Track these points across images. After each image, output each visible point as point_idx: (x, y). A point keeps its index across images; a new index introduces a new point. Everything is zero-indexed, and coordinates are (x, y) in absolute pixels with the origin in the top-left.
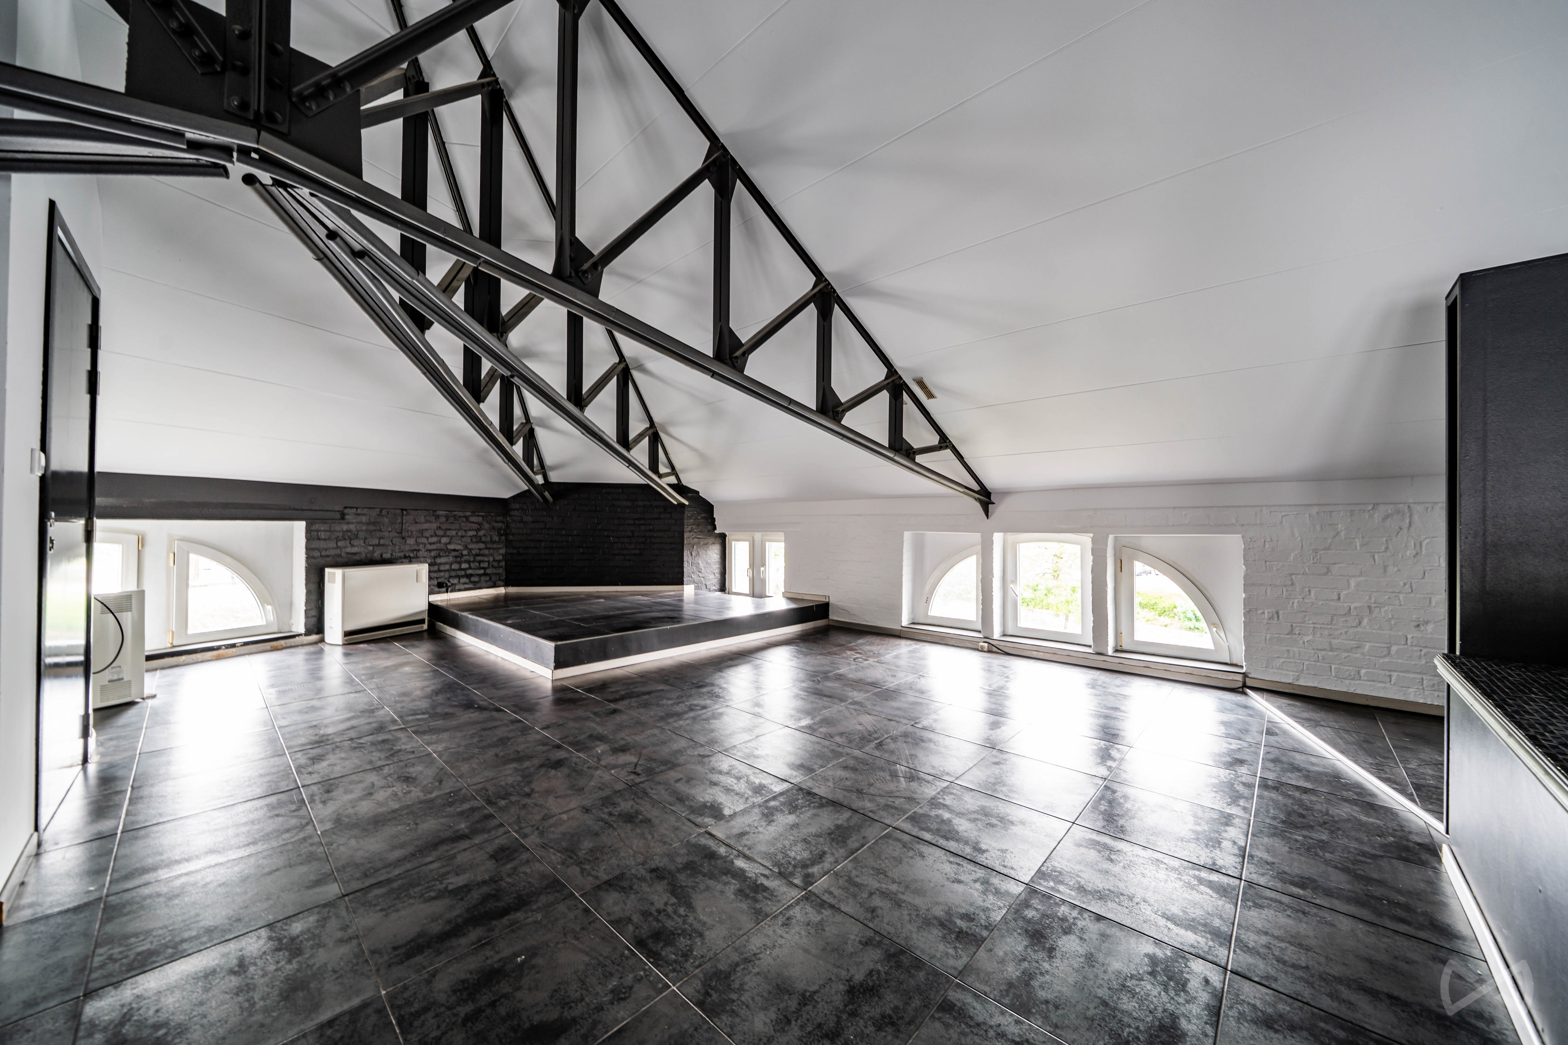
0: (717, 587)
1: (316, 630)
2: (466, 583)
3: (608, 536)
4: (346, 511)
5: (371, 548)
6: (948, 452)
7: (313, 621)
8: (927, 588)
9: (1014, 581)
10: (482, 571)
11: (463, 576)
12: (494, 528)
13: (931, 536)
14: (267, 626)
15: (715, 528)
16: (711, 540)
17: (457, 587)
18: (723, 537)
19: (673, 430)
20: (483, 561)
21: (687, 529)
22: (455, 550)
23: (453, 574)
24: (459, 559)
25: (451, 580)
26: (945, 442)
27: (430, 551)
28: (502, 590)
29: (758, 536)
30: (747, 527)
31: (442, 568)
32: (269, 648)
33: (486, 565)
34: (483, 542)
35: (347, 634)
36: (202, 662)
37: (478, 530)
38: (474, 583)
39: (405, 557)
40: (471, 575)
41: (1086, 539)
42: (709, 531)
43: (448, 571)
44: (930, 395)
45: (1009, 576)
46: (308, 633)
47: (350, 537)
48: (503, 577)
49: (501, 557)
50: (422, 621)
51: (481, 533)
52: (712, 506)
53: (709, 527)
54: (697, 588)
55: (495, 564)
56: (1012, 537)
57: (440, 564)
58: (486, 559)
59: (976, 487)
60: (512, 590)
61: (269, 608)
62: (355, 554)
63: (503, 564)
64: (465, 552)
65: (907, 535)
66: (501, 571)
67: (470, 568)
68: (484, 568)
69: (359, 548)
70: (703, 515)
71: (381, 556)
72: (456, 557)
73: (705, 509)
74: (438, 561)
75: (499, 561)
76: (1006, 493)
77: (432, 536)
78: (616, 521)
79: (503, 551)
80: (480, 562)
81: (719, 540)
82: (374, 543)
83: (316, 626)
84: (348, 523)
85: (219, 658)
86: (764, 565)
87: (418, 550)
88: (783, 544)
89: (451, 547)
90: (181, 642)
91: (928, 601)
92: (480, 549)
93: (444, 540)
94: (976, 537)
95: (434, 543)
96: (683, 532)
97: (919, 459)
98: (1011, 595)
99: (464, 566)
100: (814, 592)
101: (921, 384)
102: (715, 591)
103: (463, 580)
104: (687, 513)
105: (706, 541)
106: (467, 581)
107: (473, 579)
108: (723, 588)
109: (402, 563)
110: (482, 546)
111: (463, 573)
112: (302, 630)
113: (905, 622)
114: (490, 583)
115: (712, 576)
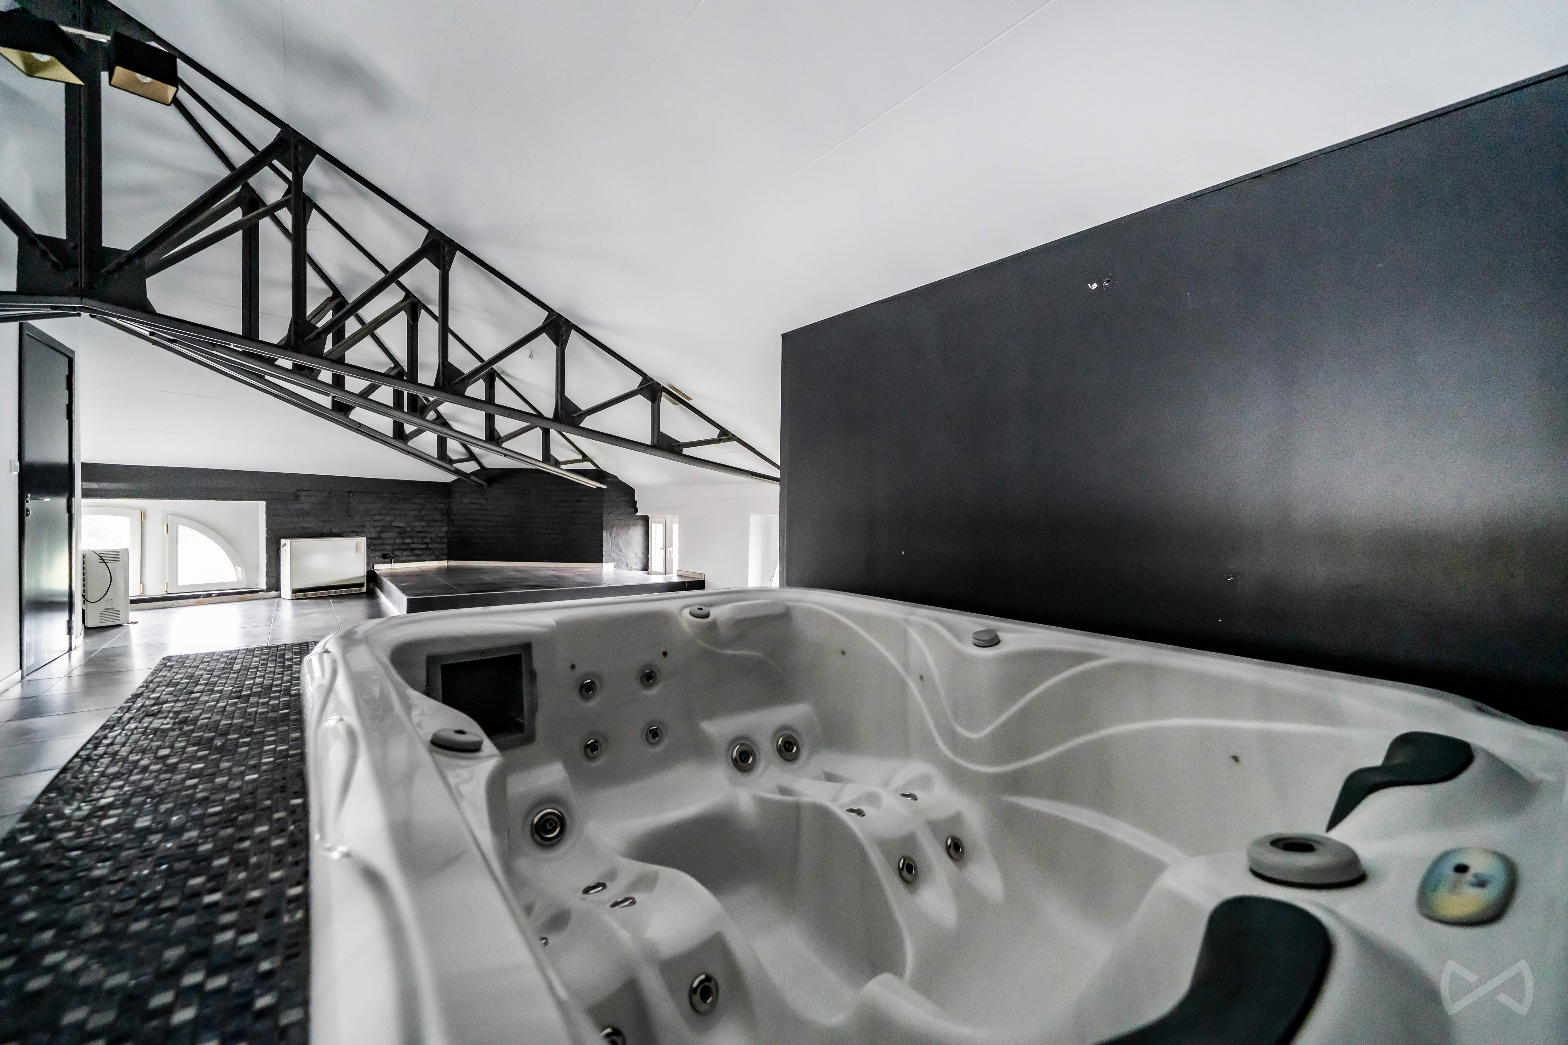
0: (639, 566)
1: (275, 588)
2: (409, 556)
4: (299, 493)
5: (322, 523)
7: (273, 580)
10: (424, 546)
11: (406, 550)
12: (435, 508)
14: (238, 582)
15: (637, 511)
16: (632, 522)
17: (400, 559)
18: (646, 519)
20: (426, 537)
21: (606, 511)
22: (398, 527)
23: (397, 547)
24: (402, 535)
25: (395, 553)
27: (375, 527)
28: (444, 563)
29: (668, 518)
31: (386, 542)
32: (237, 599)
33: (428, 540)
34: (425, 521)
35: (295, 591)
36: (186, 606)
37: (420, 510)
38: (417, 555)
39: (352, 532)
40: (414, 549)
42: (629, 513)
43: (392, 544)
46: (269, 589)
47: (302, 514)
48: (446, 551)
49: (443, 535)
50: (362, 585)
51: (424, 513)
52: (634, 490)
53: (633, 510)
54: (617, 566)
55: (438, 540)
57: (384, 539)
58: (429, 535)
60: (453, 563)
61: (239, 568)
62: (307, 528)
63: (446, 540)
64: (408, 529)
66: (444, 546)
67: (413, 543)
68: (427, 544)
69: (309, 523)
70: (624, 498)
71: (331, 530)
72: (400, 533)
73: (625, 493)
74: (383, 535)
75: (441, 538)
77: (376, 515)
79: (445, 529)
80: (423, 538)
81: (641, 522)
82: (324, 519)
83: (274, 585)
84: (302, 503)
85: (198, 604)
86: (671, 545)
87: (363, 526)
89: (395, 524)
90: (173, 591)
92: (423, 527)
93: (388, 518)
95: (378, 521)
96: (602, 514)
99: (407, 541)
100: (695, 573)
102: (637, 570)
103: (406, 553)
104: (607, 498)
105: (627, 523)
106: (410, 554)
107: (415, 552)
108: (645, 567)
109: (349, 536)
110: (423, 524)
111: (406, 547)
112: (264, 587)
114: (434, 557)
115: (634, 558)
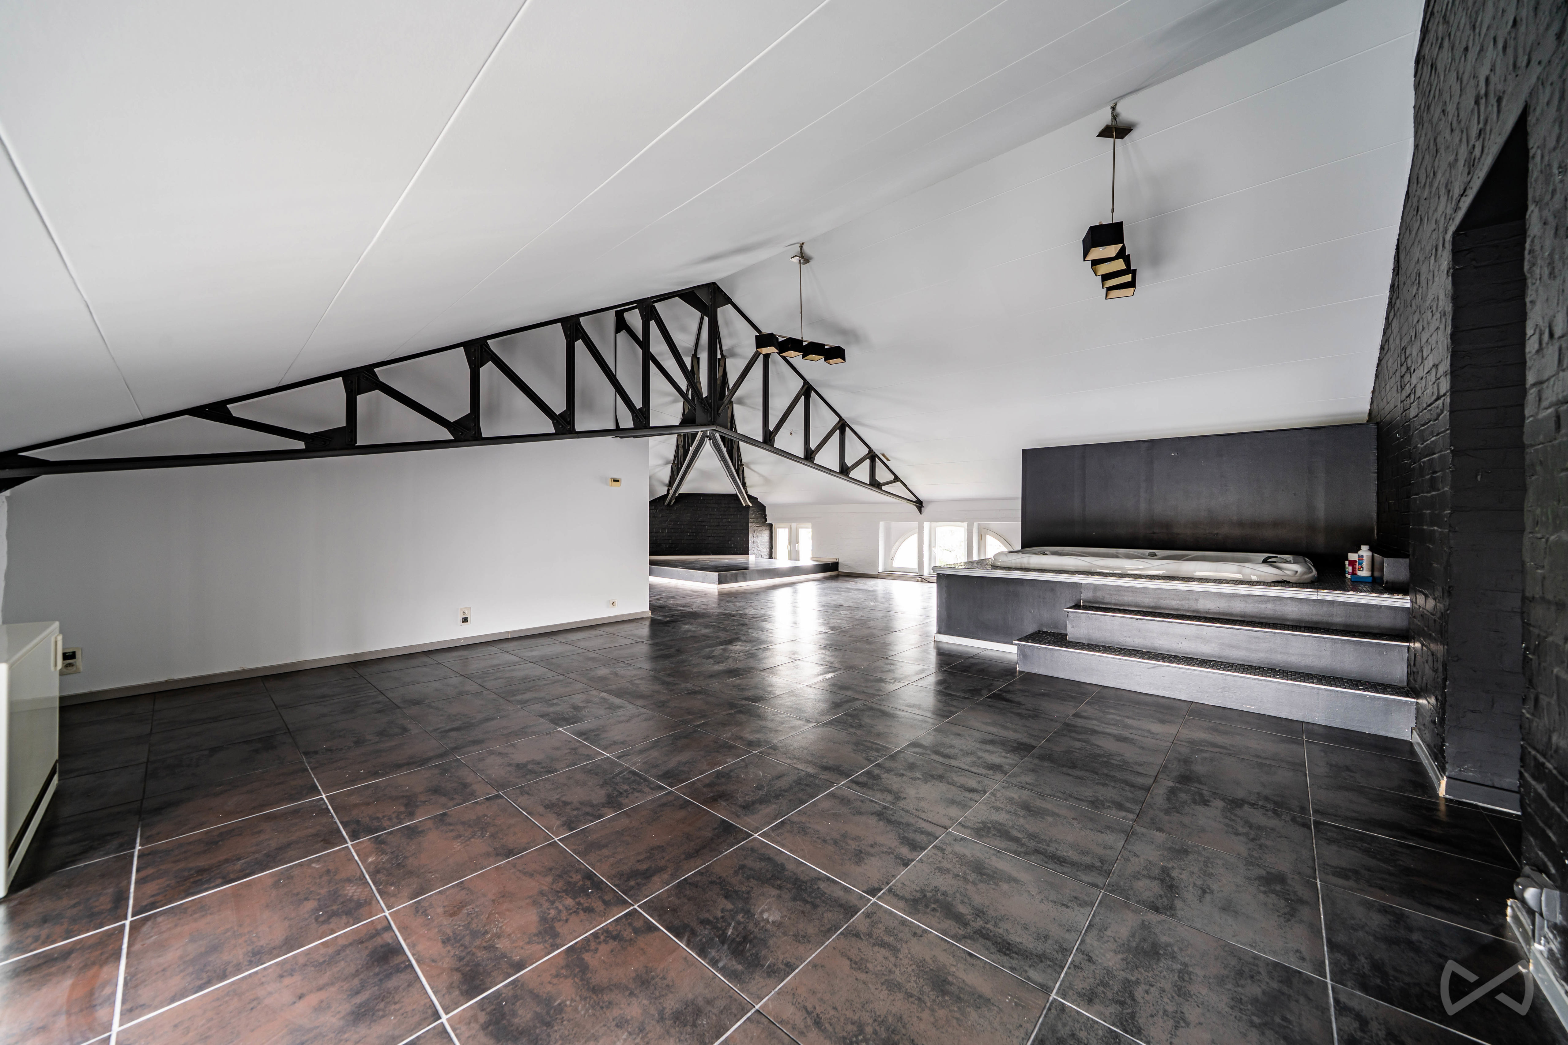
0: (768, 557)
3: (704, 526)
6: (899, 483)
8: (892, 552)
9: (935, 547)
13: (894, 524)
15: (766, 521)
16: (764, 528)
18: (771, 526)
19: (752, 466)
21: (751, 521)
26: (897, 479)
29: (794, 525)
30: (786, 520)
41: (965, 524)
42: (763, 522)
44: (888, 460)
45: (933, 544)
52: (765, 507)
53: (763, 520)
54: (756, 557)
56: (934, 524)
59: (915, 499)
65: (882, 524)
70: (760, 512)
73: (761, 508)
76: (929, 502)
78: (709, 517)
81: (768, 528)
86: (798, 542)
88: (811, 530)
91: (893, 559)
94: (916, 524)
96: (749, 523)
97: (884, 488)
98: (933, 553)
100: (829, 558)
101: (884, 455)
104: (751, 512)
105: (761, 528)
108: (771, 557)
113: (880, 570)
115: (765, 550)
